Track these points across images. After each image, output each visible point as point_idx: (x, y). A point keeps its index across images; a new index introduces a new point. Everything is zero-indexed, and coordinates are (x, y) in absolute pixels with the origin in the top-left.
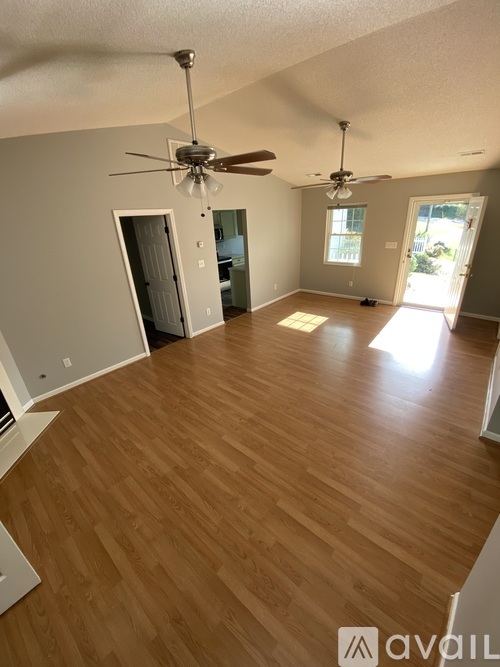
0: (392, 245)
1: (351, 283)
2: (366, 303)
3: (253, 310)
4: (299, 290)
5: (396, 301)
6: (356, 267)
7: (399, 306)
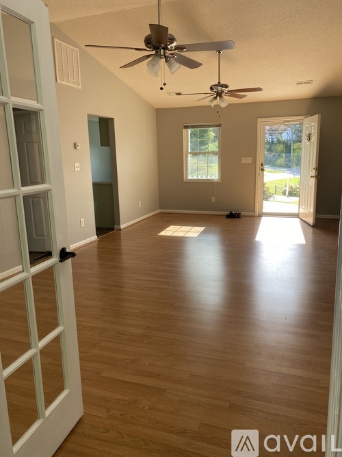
0: (247, 160)
1: (213, 200)
2: (232, 216)
3: (122, 226)
4: (159, 211)
5: (257, 213)
6: (216, 183)
7: (260, 216)
